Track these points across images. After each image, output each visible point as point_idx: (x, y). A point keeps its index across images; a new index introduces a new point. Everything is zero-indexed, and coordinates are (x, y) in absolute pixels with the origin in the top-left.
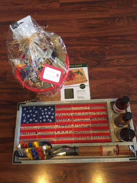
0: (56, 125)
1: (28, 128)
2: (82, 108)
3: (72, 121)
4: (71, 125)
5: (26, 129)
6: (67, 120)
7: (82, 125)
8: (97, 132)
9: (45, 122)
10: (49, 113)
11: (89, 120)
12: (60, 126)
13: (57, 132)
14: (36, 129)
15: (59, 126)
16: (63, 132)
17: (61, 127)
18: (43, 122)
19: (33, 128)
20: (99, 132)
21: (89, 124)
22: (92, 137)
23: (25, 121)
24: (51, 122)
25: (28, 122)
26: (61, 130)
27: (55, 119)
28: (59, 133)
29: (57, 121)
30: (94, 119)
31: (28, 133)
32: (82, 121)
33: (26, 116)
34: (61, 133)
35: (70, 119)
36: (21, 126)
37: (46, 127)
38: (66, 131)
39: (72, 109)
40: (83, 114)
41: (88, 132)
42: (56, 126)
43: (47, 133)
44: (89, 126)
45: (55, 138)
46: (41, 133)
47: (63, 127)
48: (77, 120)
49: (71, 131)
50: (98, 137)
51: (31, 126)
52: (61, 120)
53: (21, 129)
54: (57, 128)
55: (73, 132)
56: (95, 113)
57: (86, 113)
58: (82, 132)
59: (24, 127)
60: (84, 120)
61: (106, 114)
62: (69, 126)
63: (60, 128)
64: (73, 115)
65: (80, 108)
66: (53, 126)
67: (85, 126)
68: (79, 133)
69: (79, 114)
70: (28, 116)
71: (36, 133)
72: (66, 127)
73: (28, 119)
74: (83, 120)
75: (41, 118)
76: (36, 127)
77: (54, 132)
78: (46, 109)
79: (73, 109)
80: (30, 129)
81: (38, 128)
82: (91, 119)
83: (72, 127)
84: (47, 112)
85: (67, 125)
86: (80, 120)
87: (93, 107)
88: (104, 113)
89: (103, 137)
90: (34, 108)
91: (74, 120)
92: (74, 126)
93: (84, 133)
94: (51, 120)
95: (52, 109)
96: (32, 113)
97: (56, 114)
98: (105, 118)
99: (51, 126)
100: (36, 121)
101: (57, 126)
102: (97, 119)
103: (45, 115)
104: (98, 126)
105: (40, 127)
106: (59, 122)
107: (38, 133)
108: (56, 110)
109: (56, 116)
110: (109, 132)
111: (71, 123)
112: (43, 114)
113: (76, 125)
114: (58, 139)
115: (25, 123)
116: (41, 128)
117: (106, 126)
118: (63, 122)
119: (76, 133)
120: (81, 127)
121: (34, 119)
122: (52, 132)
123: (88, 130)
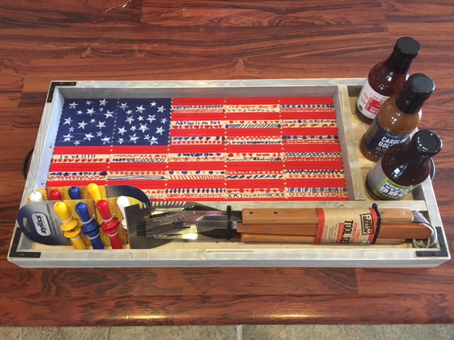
0: (170, 152)
1: (75, 158)
2: (255, 108)
3: (223, 142)
4: (219, 155)
5: (70, 160)
6: (208, 139)
7: (254, 155)
8: (303, 176)
9: (135, 144)
10: (151, 119)
11: (279, 142)
12: (182, 156)
13: (171, 173)
14: (104, 161)
15: (179, 155)
16: (191, 175)
17: (187, 159)
18: (127, 143)
19: (95, 160)
20: (312, 174)
21: (277, 154)
22: (286, 189)
23: (68, 138)
24: (154, 144)
25: (77, 143)
26: (185, 167)
27: (168, 135)
28: (178, 175)
29: (174, 141)
30: (295, 137)
31: (75, 174)
32: (255, 142)
33: (74, 124)
34: (187, 175)
35: (218, 138)
36: (54, 153)
37: (138, 157)
38: (201, 172)
39: (224, 110)
40: (260, 123)
41: (274, 176)
42: (171, 157)
43: (140, 174)
44: (278, 159)
45: (165, 190)
46: (119, 174)
47: (192, 159)
48: (240, 140)
49: (219, 171)
50: (306, 190)
51: (89, 154)
52: (188, 140)
53: (52, 161)
54: (171, 161)
55: (226, 176)
56: (300, 122)
57: (269, 122)
58: (253, 176)
59: (63, 156)
60: (262, 140)
61: (333, 125)
62: (214, 158)
63: (183, 161)
64: (227, 126)
65: (251, 108)
66: (161, 155)
67: (266, 157)
68: (243, 176)
69: (248, 124)
70: (82, 125)
71: (104, 174)
72: (202, 160)
73: (79, 134)
74: (259, 140)
75: (122, 131)
76: (104, 157)
77: (164, 174)
78: (141, 109)
79: (229, 109)
80: (83, 160)
81: (111, 161)
82: (284, 137)
83: (224, 160)
84: (145, 114)
85: (206, 155)
86: (250, 140)
87: (291, 106)
88: (327, 123)
89: (322, 190)
90: (103, 103)
91: (231, 141)
92: (230, 158)
93: (262, 176)
94: (153, 138)
95: (161, 109)
96: (93, 116)
97: (173, 123)
98: (329, 137)
99: (153, 156)
100: (106, 139)
101: (175, 155)
102: (305, 138)
103: (136, 123)
104: (307, 159)
105: (119, 158)
106: (182, 144)
107: (108, 172)
108: (173, 111)
109: (171, 128)
110: (342, 176)
111: (218, 149)
112: (130, 120)
113: (235, 154)
114: (175, 192)
115: (70, 144)
116: (121, 160)
117: (332, 158)
118: (195, 144)
119: (236, 177)
120: (252, 160)
121: (100, 134)
122: (157, 172)
123: (275, 171)
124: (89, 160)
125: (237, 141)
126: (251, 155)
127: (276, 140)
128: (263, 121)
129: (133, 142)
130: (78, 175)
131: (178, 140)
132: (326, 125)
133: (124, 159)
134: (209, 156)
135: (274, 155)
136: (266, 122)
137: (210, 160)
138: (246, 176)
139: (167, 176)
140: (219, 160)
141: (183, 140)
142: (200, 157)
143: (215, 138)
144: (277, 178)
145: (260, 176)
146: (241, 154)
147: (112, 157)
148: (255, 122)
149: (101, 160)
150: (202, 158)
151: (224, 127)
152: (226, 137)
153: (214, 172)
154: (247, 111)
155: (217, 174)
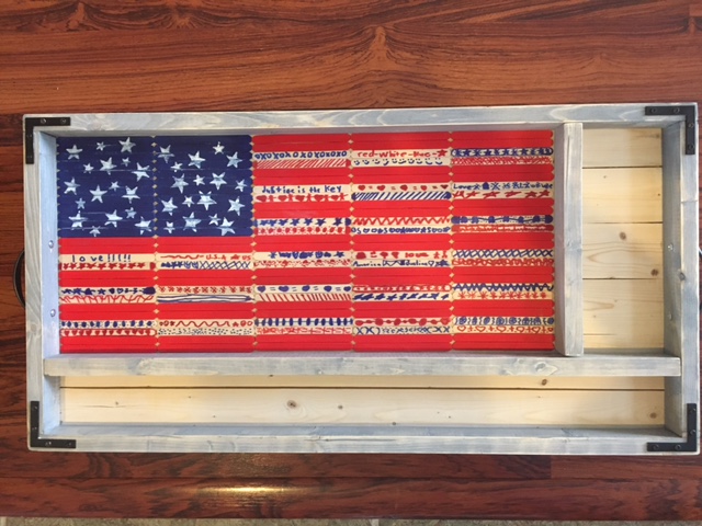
0: (259, 249)
1: (98, 262)
2: (406, 157)
3: (348, 230)
4: (340, 255)
5: (91, 266)
6: (321, 223)
7: (402, 255)
8: (483, 296)
9: (194, 235)
10: (218, 181)
11: (446, 229)
12: (278, 257)
13: (262, 289)
14: (147, 268)
15: (273, 256)
16: (295, 292)
17: (285, 262)
18: (181, 231)
19: (132, 265)
20: (498, 293)
21: (441, 253)
22: (454, 319)
23: (77, 222)
24: (228, 234)
25: (96, 231)
26: (283, 277)
27: (251, 215)
28: (272, 292)
29: (263, 227)
30: (475, 220)
31: (102, 292)
32: (403, 230)
33: (84, 192)
34: (288, 294)
35: (338, 222)
36: (61, 251)
37: (203, 260)
38: (312, 286)
39: (348, 162)
40: (414, 190)
41: (434, 296)
42: (259, 259)
43: (210, 293)
44: (443, 263)
45: (253, 320)
46: (176, 292)
47: (295, 263)
48: (377, 226)
49: (342, 286)
50: (486, 321)
51: (119, 253)
52: (288, 225)
53: (60, 266)
54: (260, 266)
55: (352, 294)
56: (486, 187)
57: (430, 186)
58: (399, 294)
59: (78, 257)
60: (417, 226)
61: (546, 193)
62: (332, 260)
63: (279, 266)
64: (354, 196)
65: (398, 158)
66: (241, 255)
67: (423, 260)
68: (382, 296)
69: (392, 190)
70: (98, 194)
71: (150, 291)
72: (312, 265)
73: (95, 213)
74: (410, 226)
75: (169, 206)
76: (146, 258)
77: (249, 291)
78: (196, 159)
79: (357, 158)
80: (112, 266)
81: (159, 267)
82: (455, 220)
83: (349, 265)
84: (206, 171)
85: (319, 255)
86: (395, 226)
87: (472, 153)
88: (535, 190)
89: (513, 321)
90: (127, 146)
91: (362, 228)
92: (360, 262)
93: (413, 296)
94: (226, 223)
95: (234, 160)
96: (114, 176)
97: (258, 191)
98: (537, 219)
99: (229, 256)
100: (144, 224)
101: (265, 256)
102: (492, 220)
103: (192, 190)
104: (493, 262)
105: (170, 261)
106: (276, 233)
107: (156, 287)
108: (256, 163)
109: (255, 201)
110: (549, 296)
111: (339, 243)
112: (180, 184)
113: (368, 253)
114: (270, 323)
115: (83, 233)
116: (174, 265)
117: (536, 262)
118: (298, 233)
119: (370, 296)
120: (397, 265)
121: (131, 214)
122: (238, 288)
123: (437, 285)
124: (122, 266)
125: (372, 227)
126: (395, 255)
127: (441, 226)
128: (419, 185)
129: (190, 229)
130: (108, 293)
131: (268, 226)
132: (533, 194)
133: (180, 264)
134: (323, 258)
135: (436, 256)
136: (424, 188)
137: (327, 265)
138: (387, 295)
139: (255, 295)
140: (340, 265)
141: (277, 225)
142: (309, 259)
143: (333, 220)
144: (439, 298)
145: (410, 294)
146: (378, 253)
147: (159, 259)
148: (404, 188)
149: (141, 265)
150: (312, 261)
151: (348, 198)
152: (353, 219)
153: (334, 287)
154: (391, 164)
155: (338, 290)
